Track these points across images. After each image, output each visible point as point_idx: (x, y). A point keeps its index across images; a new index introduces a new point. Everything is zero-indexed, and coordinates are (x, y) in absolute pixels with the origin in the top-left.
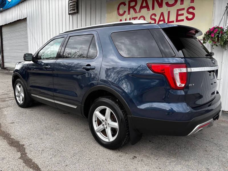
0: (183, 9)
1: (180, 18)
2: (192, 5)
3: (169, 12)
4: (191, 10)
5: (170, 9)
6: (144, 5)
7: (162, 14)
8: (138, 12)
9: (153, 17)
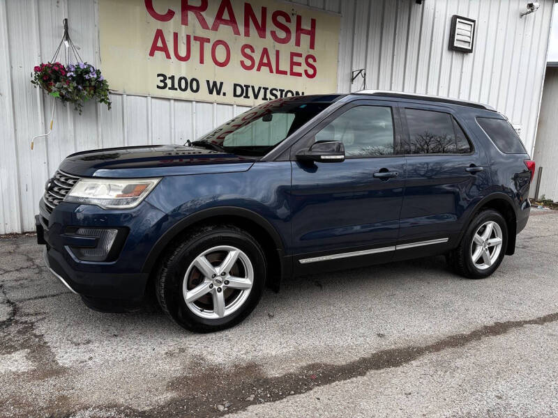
0: (300, 55)
1: (296, 69)
2: (312, 52)
3: (278, 52)
4: (310, 61)
5: (279, 46)
6: (226, 16)
7: (265, 51)
8: (210, 27)
9: (248, 51)
